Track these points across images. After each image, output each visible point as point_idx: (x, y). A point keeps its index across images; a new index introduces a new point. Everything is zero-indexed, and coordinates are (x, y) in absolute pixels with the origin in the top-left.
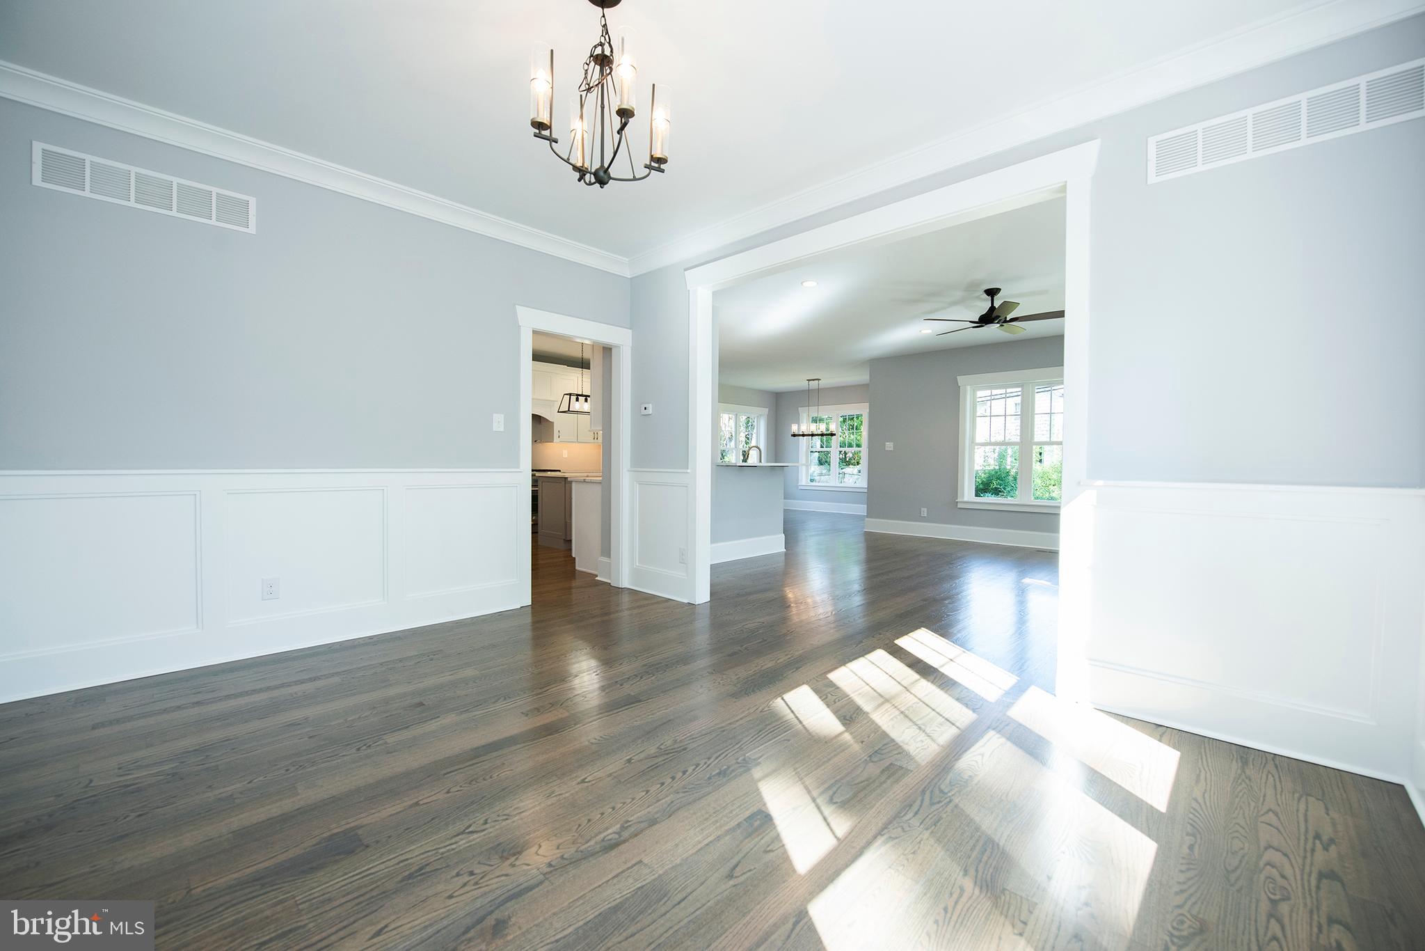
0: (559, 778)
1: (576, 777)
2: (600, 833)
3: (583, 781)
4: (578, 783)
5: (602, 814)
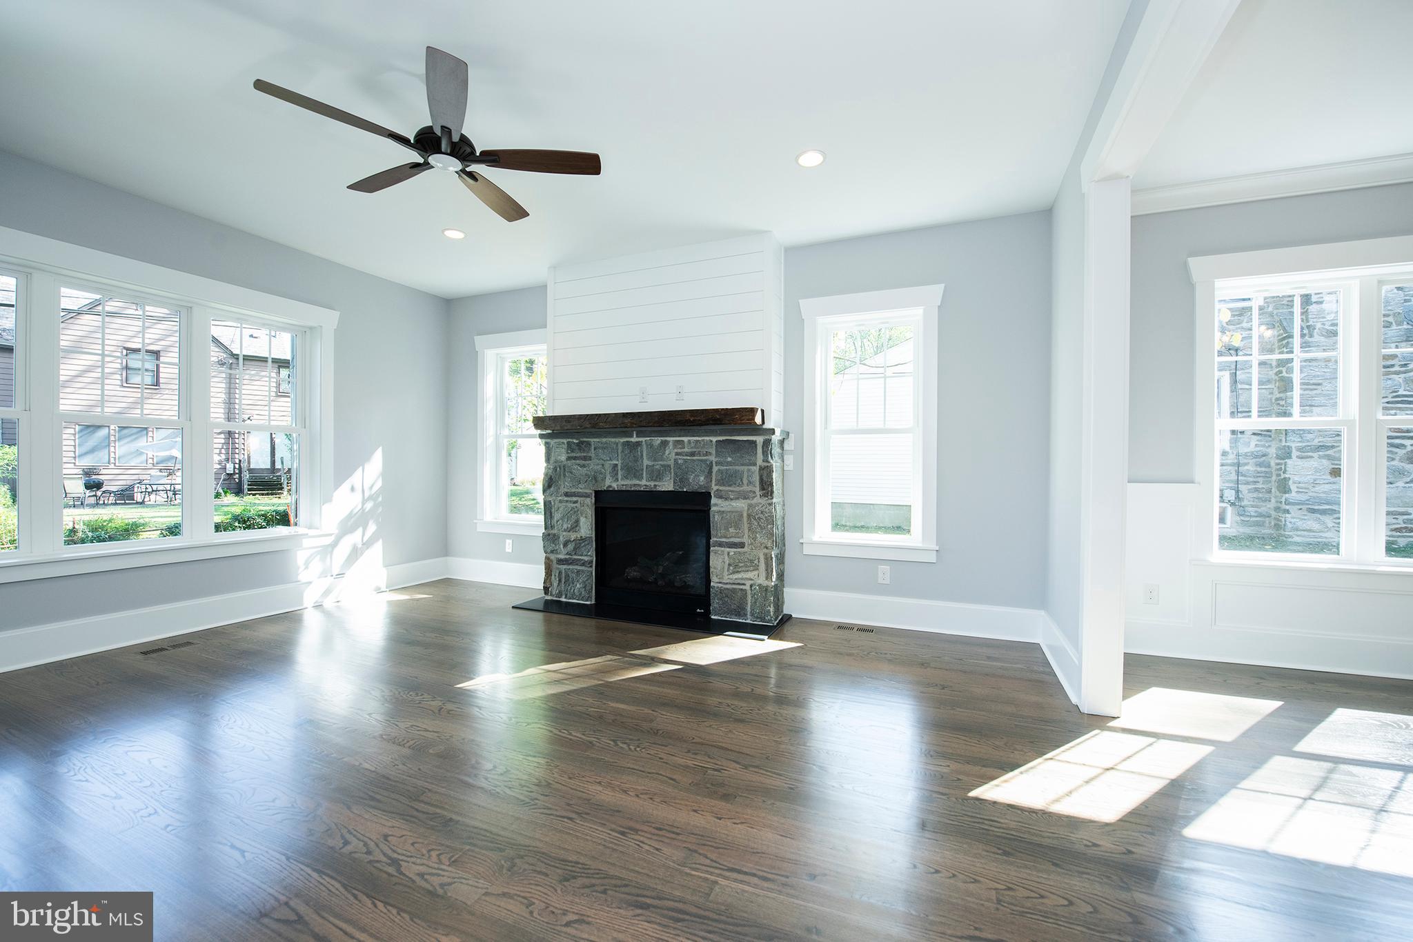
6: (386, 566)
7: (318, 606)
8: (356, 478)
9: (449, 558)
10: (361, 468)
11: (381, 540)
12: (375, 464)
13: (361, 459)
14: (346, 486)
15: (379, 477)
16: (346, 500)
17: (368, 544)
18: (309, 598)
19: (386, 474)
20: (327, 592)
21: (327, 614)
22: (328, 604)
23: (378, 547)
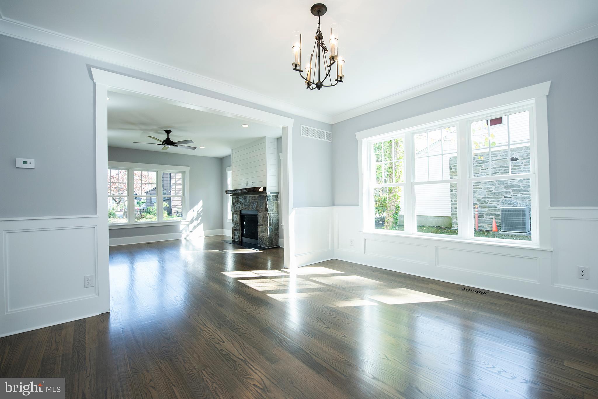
6: (204, 230)
7: (185, 239)
8: (195, 208)
9: (223, 229)
10: (196, 206)
11: (202, 223)
12: (201, 204)
13: (196, 203)
14: (192, 210)
15: (201, 207)
16: (191, 214)
17: (199, 224)
18: (183, 236)
19: (203, 206)
20: (187, 236)
21: (187, 241)
22: (188, 238)
23: (202, 225)
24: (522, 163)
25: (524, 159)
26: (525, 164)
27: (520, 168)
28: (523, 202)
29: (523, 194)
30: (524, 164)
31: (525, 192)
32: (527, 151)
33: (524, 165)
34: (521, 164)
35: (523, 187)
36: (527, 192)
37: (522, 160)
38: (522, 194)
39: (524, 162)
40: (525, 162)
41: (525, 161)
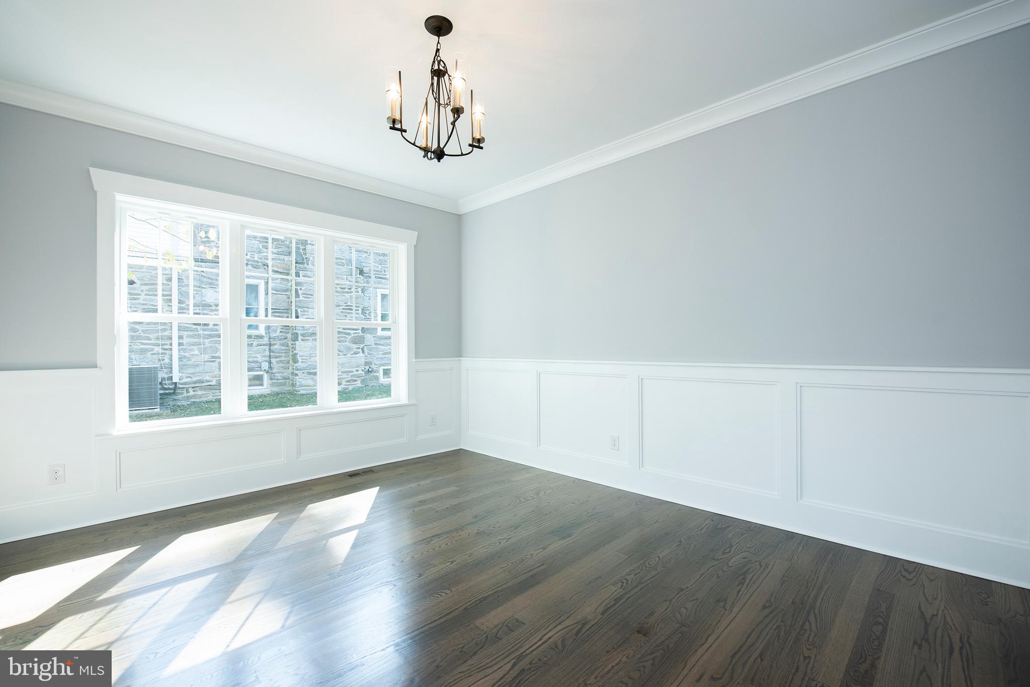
0: (468, 564)
1: (457, 565)
2: (441, 540)
3: (452, 562)
4: (455, 561)
5: (440, 547)
24: (142, 291)
25: (146, 284)
26: (147, 292)
27: (139, 299)
28: (142, 357)
29: (142, 344)
30: (145, 292)
31: (145, 340)
32: (151, 272)
33: (145, 295)
34: (141, 293)
35: (142, 331)
36: (149, 340)
37: (142, 285)
38: (140, 344)
39: (144, 290)
40: (148, 290)
41: (147, 287)
